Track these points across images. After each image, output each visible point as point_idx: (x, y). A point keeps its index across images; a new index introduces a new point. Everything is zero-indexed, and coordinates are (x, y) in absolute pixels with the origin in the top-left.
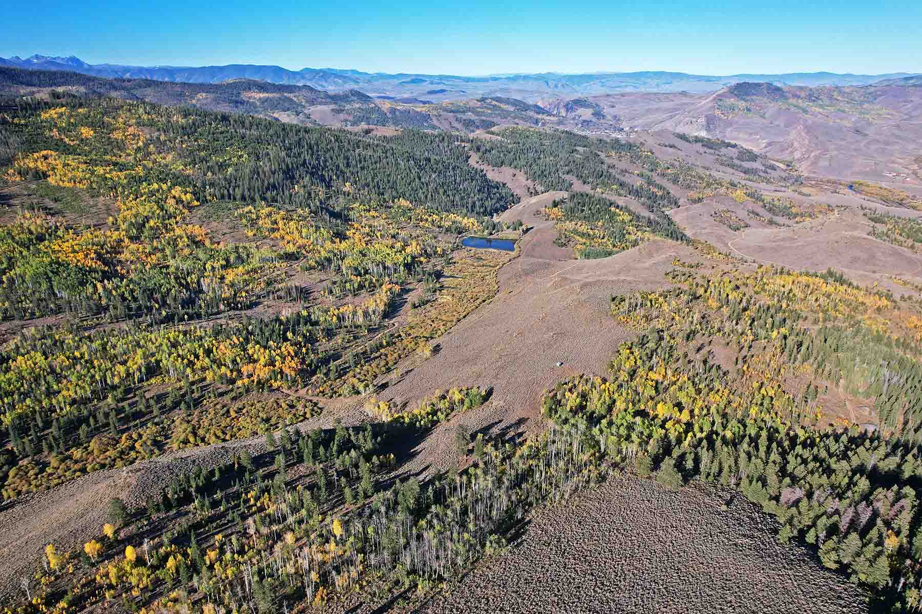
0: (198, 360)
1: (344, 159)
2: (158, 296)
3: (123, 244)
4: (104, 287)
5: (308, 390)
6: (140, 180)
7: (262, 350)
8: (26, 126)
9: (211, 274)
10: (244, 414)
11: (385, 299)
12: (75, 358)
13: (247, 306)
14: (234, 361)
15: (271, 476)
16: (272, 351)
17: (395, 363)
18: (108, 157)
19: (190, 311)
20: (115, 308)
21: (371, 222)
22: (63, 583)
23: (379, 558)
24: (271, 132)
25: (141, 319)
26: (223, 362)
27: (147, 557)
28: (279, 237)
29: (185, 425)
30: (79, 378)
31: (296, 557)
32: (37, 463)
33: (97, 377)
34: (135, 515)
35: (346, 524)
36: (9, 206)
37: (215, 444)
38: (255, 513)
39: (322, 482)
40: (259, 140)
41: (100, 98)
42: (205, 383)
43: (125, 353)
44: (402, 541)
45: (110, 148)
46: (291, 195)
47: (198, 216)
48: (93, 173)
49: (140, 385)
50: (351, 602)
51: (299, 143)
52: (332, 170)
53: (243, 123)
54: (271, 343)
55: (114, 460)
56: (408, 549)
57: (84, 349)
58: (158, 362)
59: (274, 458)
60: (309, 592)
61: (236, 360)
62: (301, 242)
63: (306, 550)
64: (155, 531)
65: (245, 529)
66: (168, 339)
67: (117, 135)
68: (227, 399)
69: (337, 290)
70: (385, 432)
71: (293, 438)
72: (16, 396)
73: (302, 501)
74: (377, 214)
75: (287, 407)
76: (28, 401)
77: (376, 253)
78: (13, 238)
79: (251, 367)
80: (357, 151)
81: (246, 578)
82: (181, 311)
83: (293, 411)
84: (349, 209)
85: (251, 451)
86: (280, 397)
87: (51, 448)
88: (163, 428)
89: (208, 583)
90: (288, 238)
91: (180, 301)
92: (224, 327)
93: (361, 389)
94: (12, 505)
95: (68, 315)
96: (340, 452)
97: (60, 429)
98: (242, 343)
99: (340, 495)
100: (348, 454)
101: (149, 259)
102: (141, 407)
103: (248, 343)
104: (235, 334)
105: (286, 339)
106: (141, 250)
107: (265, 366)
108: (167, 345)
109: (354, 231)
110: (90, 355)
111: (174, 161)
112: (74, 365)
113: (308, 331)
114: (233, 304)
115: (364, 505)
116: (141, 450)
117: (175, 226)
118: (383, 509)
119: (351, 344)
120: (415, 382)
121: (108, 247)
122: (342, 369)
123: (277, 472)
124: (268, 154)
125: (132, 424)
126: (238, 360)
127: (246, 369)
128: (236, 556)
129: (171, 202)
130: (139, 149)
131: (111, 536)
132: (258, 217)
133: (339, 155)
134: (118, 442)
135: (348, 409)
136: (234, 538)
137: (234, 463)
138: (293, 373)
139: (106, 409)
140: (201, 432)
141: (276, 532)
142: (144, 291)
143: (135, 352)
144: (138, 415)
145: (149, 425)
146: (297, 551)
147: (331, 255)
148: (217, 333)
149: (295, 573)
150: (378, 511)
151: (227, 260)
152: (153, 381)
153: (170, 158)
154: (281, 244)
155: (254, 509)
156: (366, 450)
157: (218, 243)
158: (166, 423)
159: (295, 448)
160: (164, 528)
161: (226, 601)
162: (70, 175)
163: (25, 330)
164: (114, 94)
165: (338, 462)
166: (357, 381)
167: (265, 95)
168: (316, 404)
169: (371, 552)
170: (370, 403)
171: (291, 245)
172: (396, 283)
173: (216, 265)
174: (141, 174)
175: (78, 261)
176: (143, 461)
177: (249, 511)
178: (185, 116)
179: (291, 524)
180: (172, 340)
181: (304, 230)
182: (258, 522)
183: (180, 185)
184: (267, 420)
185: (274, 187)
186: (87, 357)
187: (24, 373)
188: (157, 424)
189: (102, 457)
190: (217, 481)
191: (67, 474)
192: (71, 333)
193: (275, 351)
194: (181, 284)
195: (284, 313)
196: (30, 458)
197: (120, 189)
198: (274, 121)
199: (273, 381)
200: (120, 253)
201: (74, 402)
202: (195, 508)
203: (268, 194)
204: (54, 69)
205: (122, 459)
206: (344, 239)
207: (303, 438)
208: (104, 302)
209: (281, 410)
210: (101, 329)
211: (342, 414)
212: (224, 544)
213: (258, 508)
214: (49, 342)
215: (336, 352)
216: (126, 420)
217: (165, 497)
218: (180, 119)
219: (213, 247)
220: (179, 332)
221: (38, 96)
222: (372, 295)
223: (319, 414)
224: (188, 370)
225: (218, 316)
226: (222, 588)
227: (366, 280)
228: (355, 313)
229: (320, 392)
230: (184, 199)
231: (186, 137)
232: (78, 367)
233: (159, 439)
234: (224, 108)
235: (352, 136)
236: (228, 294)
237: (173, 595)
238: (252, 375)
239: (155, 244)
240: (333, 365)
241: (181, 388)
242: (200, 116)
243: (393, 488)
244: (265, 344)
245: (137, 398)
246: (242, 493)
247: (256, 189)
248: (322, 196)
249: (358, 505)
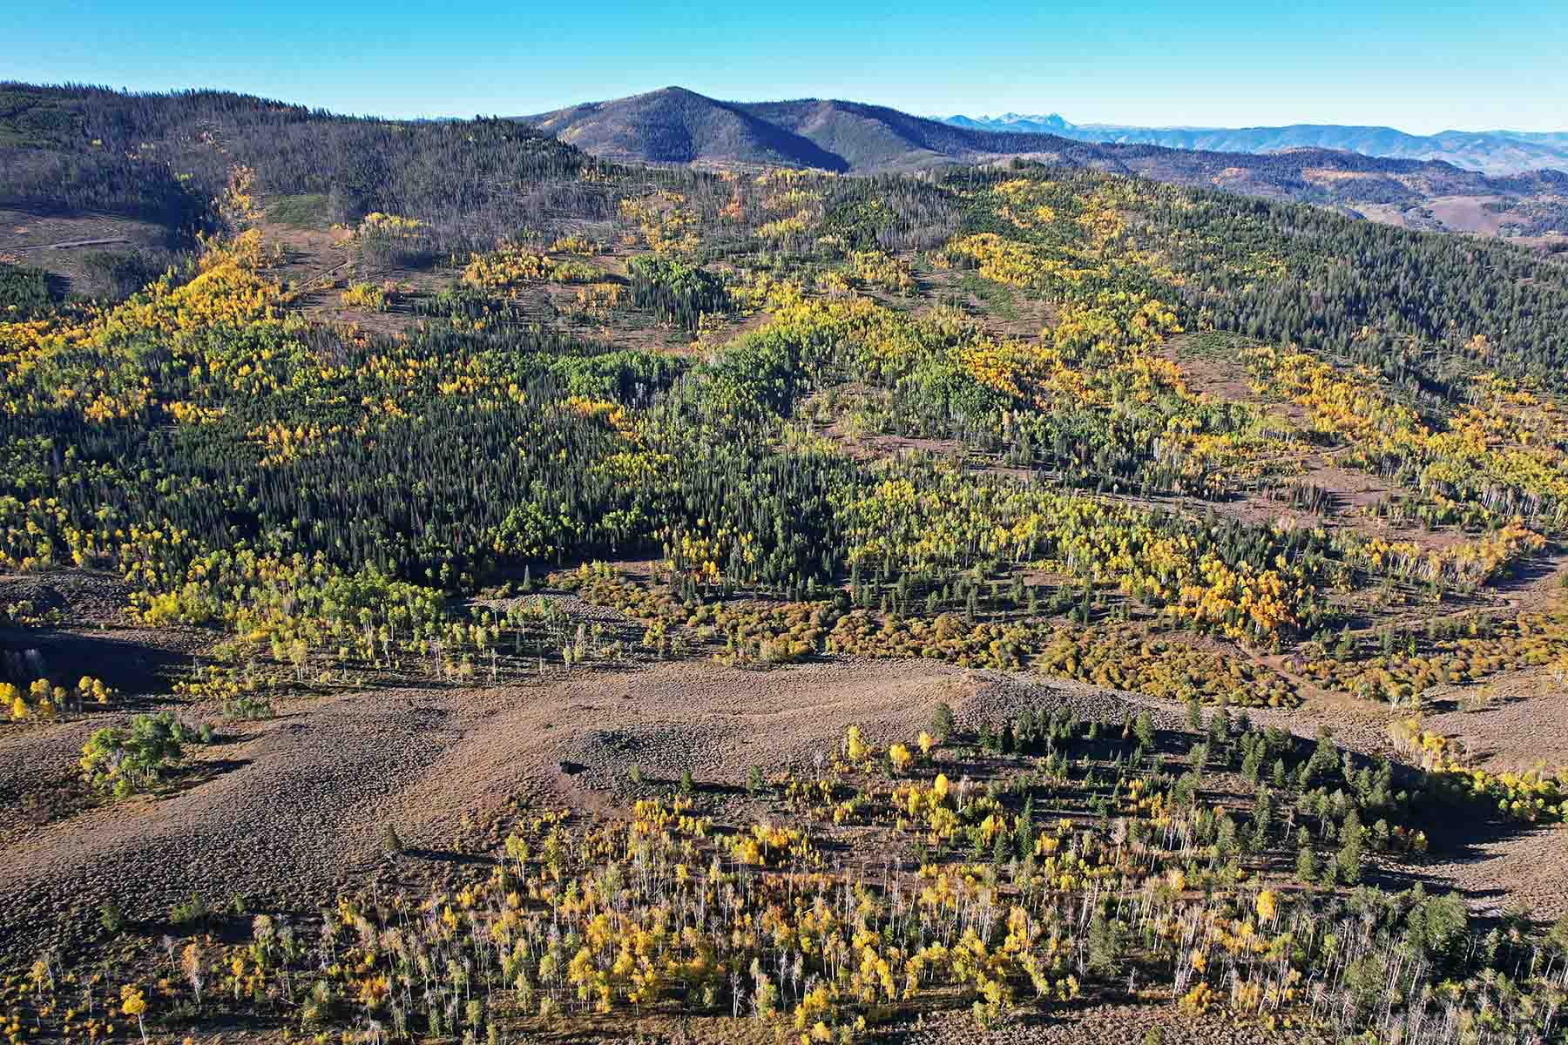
0: (1116, 554)
1: (1485, 293)
2: (1082, 448)
3: (1053, 368)
4: (1011, 419)
5: (1286, 661)
6: (1100, 284)
7: (1224, 571)
8: (972, 201)
9: (1173, 436)
10: (1162, 660)
11: (1501, 553)
12: (949, 502)
13: (1220, 496)
14: (1172, 574)
15: (1177, 770)
16: (1241, 578)
17: (1485, 674)
18: (1064, 249)
19: (1125, 480)
20: (1019, 449)
21: (1515, 413)
22: (856, 780)
23: (1332, 997)
24: (1343, 235)
25: (1049, 473)
26: (1153, 571)
27: (959, 800)
28: (1307, 404)
29: (1067, 643)
30: (947, 530)
31: (1176, 912)
32: (870, 621)
33: (969, 536)
34: (962, 738)
35: (1285, 908)
36: (927, 297)
37: (1102, 686)
38: (1132, 814)
39: (1263, 819)
40: (1315, 248)
41: (1075, 168)
42: (1116, 592)
43: (1014, 514)
44: (1392, 995)
45: (1070, 236)
46: (1350, 341)
47: (1177, 348)
48: (1038, 267)
49: (1021, 564)
50: (1250, 1037)
51: (1393, 259)
52: (1450, 309)
53: (1292, 219)
54: (1243, 564)
55: (958, 654)
56: (1400, 1017)
57: (964, 493)
58: (1055, 540)
59: (1191, 746)
60: (1180, 978)
61: (1175, 574)
62: (1346, 419)
63: (1197, 911)
64: (981, 771)
65: (1109, 831)
66: (1080, 511)
67: (1085, 220)
68: (1142, 627)
69: (1396, 513)
70: (1419, 788)
71: (1234, 727)
72: (870, 529)
73: (1216, 831)
74: (1531, 399)
75: (1239, 674)
76: (881, 540)
77: (1508, 467)
78: (920, 336)
79: (1196, 590)
80: (1520, 282)
81: (1086, 902)
82: (1111, 477)
83: (1248, 685)
84: (1466, 382)
85: (1156, 719)
86: (1232, 654)
87: (889, 608)
88: (1035, 635)
89: (1029, 879)
90: (1323, 408)
91: (1113, 462)
92: (1171, 516)
93: (1393, 692)
94: (829, 660)
95: (955, 444)
96: (1312, 784)
97: (906, 587)
98: (1192, 551)
99: (1288, 855)
100: (1328, 793)
101: (1084, 395)
102: (1013, 595)
103: (1202, 553)
104: (1186, 533)
105: (1271, 565)
106: (1075, 380)
107: (1221, 597)
108: (1075, 519)
109: (1466, 421)
110: (969, 505)
111: (1159, 264)
112: (947, 510)
113: (1316, 563)
114: (1195, 488)
115: (1331, 893)
116: (996, 654)
117: (1136, 356)
118: (1369, 919)
119: (1397, 610)
120: (1522, 724)
121: (1031, 368)
122: (1362, 648)
123: (1189, 768)
124: (1325, 270)
125: (994, 614)
126: (1179, 574)
127: (1186, 592)
128: (1082, 862)
129: (1139, 321)
130: (1110, 242)
131: (925, 751)
132: (1277, 367)
133: (1476, 286)
134: (969, 632)
135: (1354, 718)
136: (1087, 835)
137: (1123, 727)
138: (1267, 625)
139: (968, 583)
140: (1088, 661)
141: (1157, 860)
142: (1064, 437)
143: (1027, 517)
144: (1006, 604)
145: (1017, 623)
146: (1181, 905)
147: (1403, 453)
148: (1157, 523)
149: (1167, 937)
150: (1357, 918)
151: (1206, 421)
152: (1040, 564)
153: (1154, 258)
154: (1308, 415)
155: (1132, 807)
156: (1368, 804)
157: (1198, 393)
158: (1041, 630)
159: (1231, 744)
160: (994, 773)
161: (1046, 919)
162: (1008, 267)
163: (902, 450)
164: (1096, 164)
165: (1303, 800)
166: (1388, 678)
167: (1350, 175)
168: (1293, 688)
169: (1319, 979)
170: (1404, 726)
171: (1326, 420)
172: (1539, 532)
173: (1186, 425)
174: (1106, 276)
175: (988, 378)
176: (994, 671)
177: (1123, 807)
178: (1195, 200)
179: (1185, 859)
180: (1085, 514)
181: (1359, 403)
182: (1132, 830)
183: (1159, 298)
184: (1198, 683)
185: (1321, 323)
186: (963, 504)
187: (887, 504)
188: (1028, 626)
189: (943, 643)
190: (1087, 741)
191: (898, 647)
192: (954, 467)
193: (1245, 578)
194: (1121, 440)
195: (1280, 523)
196: (864, 611)
197: (1069, 293)
198: (1353, 218)
199: (1227, 625)
200: (1045, 378)
201: (931, 559)
202: (1044, 766)
203: (1307, 335)
204: (1025, 130)
205: (968, 657)
206: (1440, 431)
207: (1252, 735)
208: (1005, 439)
209: (1226, 674)
210: (993, 472)
211: (1338, 722)
212: (1071, 837)
213: (1139, 809)
214: (925, 472)
215: (1362, 614)
216: (988, 605)
217: (1008, 731)
218: (1185, 204)
219: (1188, 397)
220: (1099, 505)
221: (996, 165)
222: (1471, 538)
223: (1294, 708)
224: (1096, 566)
225: (1166, 499)
226: (1046, 897)
227: (1467, 509)
228: (1422, 560)
229: (1308, 671)
230: (1160, 320)
231: (1188, 231)
232: (950, 515)
233: (1024, 648)
234: (1265, 193)
235: (1517, 254)
236: (1191, 471)
237: (978, 869)
238: (1194, 605)
239: (1098, 376)
240: (1346, 634)
241: (1076, 588)
242: (1219, 201)
243: (1405, 893)
244: (1231, 562)
245: (1010, 581)
246: (1121, 775)
247: (1287, 323)
248: (1414, 351)
249: (1320, 888)
